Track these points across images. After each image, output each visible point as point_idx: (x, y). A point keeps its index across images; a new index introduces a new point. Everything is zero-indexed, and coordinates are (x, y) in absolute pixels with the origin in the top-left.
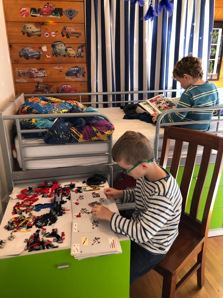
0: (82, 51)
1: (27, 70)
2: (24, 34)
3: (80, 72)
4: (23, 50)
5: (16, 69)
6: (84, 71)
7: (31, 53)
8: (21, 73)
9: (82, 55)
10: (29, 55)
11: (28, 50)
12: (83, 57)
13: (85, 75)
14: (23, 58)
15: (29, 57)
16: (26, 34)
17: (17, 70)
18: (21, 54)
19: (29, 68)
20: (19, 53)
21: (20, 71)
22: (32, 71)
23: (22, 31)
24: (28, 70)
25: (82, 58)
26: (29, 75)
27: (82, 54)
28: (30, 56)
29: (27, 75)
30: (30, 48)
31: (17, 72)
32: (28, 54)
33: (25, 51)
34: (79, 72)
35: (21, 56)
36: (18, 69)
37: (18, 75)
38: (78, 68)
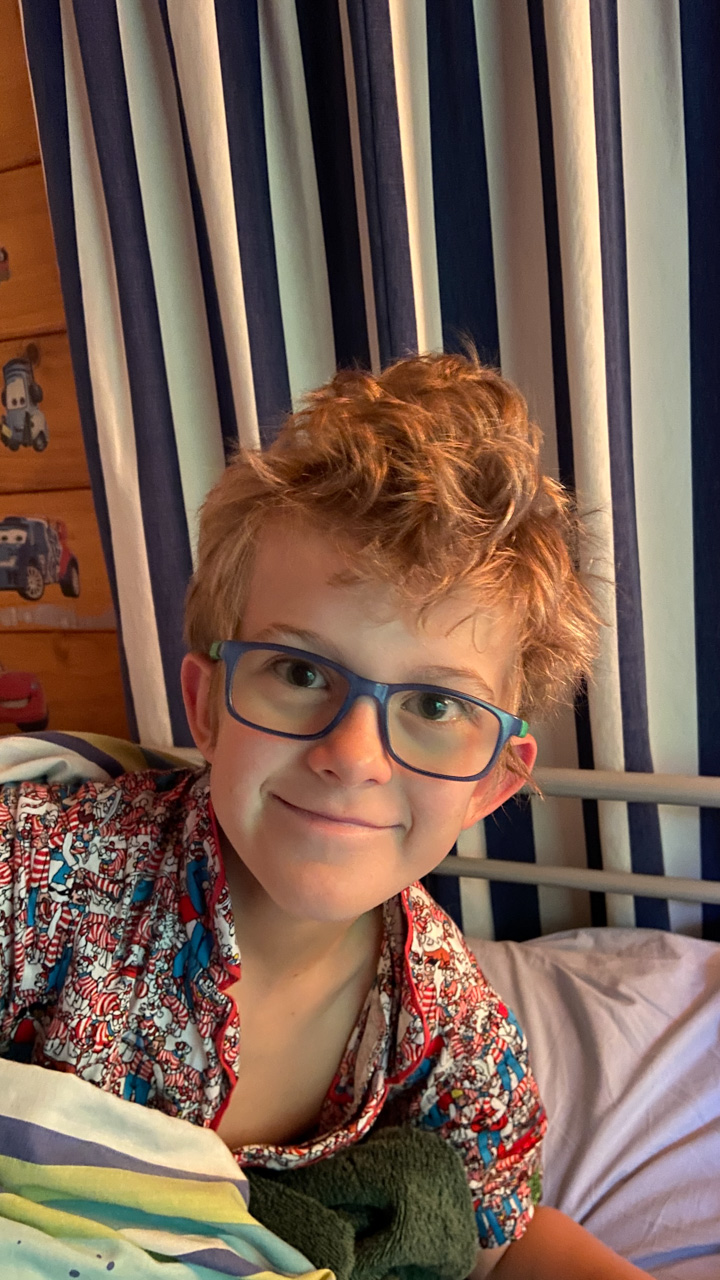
0: (35, 396)
3: (41, 559)
6: (66, 550)
9: (35, 432)
12: (45, 443)
13: (75, 584)
25: (37, 449)
27: (39, 423)
34: (34, 562)
38: (23, 534)
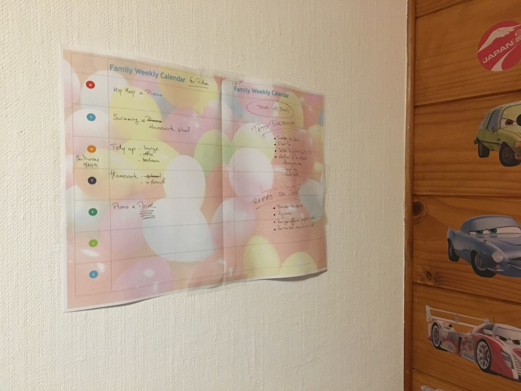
1: (476, 328)
2: (484, 152)
4: (468, 227)
5: (428, 308)
7: (507, 246)
8: (444, 332)
10: (498, 257)
11: (493, 231)
14: (464, 266)
15: (493, 264)
16: (494, 155)
17: (429, 317)
18: (458, 246)
19: (487, 322)
20: (449, 240)
21: (441, 321)
22: (504, 339)
23: (478, 141)
24: (481, 331)
26: (480, 355)
28: (502, 264)
29: (472, 353)
30: (507, 220)
31: (430, 326)
32: (492, 251)
33: (480, 232)
35: (454, 257)
36: (433, 313)
37: (431, 339)
